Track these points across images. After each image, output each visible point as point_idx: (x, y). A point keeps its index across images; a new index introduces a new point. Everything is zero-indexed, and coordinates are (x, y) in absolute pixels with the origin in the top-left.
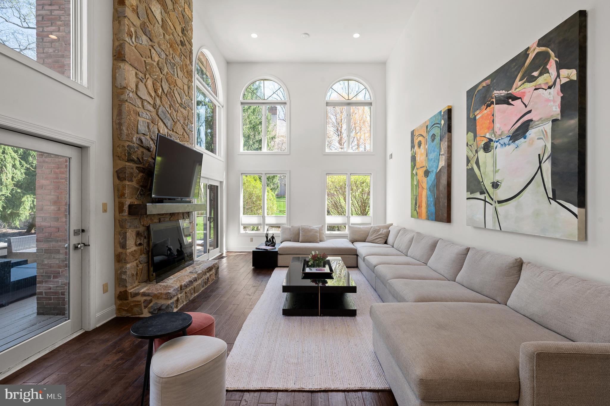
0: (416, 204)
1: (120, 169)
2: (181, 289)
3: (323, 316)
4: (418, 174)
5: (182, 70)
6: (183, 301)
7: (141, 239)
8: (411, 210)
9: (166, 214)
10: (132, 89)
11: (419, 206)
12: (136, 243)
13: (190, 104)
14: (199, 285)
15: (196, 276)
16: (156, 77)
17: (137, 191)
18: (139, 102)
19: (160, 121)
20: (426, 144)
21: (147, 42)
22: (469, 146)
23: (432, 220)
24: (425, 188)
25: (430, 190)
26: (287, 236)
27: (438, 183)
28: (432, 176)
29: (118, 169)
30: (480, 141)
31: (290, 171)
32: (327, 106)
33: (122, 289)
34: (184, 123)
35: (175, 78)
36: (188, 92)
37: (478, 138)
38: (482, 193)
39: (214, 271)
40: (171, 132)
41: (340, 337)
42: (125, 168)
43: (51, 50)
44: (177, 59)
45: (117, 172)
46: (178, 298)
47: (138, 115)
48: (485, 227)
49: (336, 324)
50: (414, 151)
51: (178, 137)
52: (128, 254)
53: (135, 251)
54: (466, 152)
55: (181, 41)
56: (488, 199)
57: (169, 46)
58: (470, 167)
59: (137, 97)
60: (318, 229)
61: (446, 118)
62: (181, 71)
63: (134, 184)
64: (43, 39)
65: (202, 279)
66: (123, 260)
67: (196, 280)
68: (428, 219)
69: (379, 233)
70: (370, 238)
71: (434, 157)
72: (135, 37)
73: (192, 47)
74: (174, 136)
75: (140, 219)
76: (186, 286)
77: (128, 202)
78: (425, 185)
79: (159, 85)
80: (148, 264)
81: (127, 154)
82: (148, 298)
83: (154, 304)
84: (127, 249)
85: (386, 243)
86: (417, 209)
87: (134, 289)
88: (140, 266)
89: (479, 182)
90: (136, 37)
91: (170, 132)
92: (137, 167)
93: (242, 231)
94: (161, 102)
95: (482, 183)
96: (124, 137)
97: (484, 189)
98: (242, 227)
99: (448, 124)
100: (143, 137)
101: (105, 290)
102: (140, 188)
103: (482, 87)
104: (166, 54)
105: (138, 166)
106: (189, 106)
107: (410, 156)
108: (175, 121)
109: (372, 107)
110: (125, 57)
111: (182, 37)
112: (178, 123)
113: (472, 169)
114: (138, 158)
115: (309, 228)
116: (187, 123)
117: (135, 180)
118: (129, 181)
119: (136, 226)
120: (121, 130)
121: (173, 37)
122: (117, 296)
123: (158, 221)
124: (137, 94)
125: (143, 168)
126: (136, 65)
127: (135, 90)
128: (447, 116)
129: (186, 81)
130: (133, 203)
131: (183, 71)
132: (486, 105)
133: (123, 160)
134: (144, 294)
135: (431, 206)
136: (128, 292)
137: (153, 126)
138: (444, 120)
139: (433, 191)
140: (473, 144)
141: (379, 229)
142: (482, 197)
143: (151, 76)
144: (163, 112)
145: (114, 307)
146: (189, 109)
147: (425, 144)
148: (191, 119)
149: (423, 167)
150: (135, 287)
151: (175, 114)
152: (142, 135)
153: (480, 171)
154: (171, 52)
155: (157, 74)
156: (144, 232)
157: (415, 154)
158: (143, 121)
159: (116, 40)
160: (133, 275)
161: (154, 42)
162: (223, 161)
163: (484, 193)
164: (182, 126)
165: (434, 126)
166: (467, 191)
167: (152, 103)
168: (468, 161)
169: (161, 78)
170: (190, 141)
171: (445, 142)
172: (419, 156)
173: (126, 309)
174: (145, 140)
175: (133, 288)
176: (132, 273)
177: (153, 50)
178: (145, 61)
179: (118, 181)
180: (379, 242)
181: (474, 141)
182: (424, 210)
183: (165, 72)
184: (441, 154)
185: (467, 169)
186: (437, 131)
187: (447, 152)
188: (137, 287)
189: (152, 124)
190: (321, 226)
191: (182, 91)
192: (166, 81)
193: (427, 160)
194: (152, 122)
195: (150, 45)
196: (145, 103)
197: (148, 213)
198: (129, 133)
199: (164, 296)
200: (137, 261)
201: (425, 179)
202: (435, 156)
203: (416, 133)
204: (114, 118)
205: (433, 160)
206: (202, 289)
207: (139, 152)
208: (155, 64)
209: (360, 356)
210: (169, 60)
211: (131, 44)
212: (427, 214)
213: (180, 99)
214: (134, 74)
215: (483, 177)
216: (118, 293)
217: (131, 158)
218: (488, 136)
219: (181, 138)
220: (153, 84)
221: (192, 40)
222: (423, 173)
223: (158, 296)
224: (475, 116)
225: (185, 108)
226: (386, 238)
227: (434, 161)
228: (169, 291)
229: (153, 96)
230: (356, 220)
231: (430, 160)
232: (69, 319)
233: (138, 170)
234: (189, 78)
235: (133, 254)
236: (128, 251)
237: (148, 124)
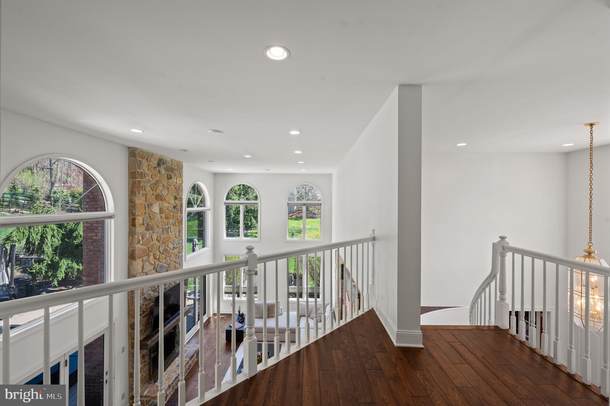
2: (169, 387)
7: (145, 358)
10: (139, 273)
12: (141, 362)
16: (155, 249)
17: (143, 331)
21: (150, 233)
29: (131, 323)
34: (176, 259)
35: (169, 236)
36: (179, 235)
43: (91, 247)
44: (171, 221)
45: (130, 325)
55: (174, 207)
57: (164, 220)
59: (143, 274)
64: (87, 241)
69: (318, 312)
79: (158, 251)
80: (149, 370)
82: (148, 399)
83: (151, 402)
88: (144, 375)
93: (225, 298)
98: (224, 295)
102: (145, 327)
105: (143, 315)
106: (179, 244)
110: (135, 258)
111: (174, 203)
112: (171, 262)
119: (142, 352)
121: (168, 211)
122: (130, 397)
125: (146, 314)
126: (142, 255)
127: (141, 271)
129: (177, 229)
131: (175, 225)
134: (146, 397)
143: (152, 253)
151: (169, 259)
152: (146, 294)
156: (147, 352)
159: (130, 247)
161: (154, 229)
162: (211, 249)
164: (174, 262)
169: (158, 246)
177: (153, 235)
178: (148, 247)
179: (130, 330)
183: (162, 240)
188: (142, 390)
191: (174, 239)
192: (162, 244)
200: (142, 373)
207: (144, 307)
208: (155, 241)
210: (164, 229)
211: (139, 246)
220: (154, 255)
223: (154, 398)
225: (176, 248)
229: (153, 263)
234: (179, 225)
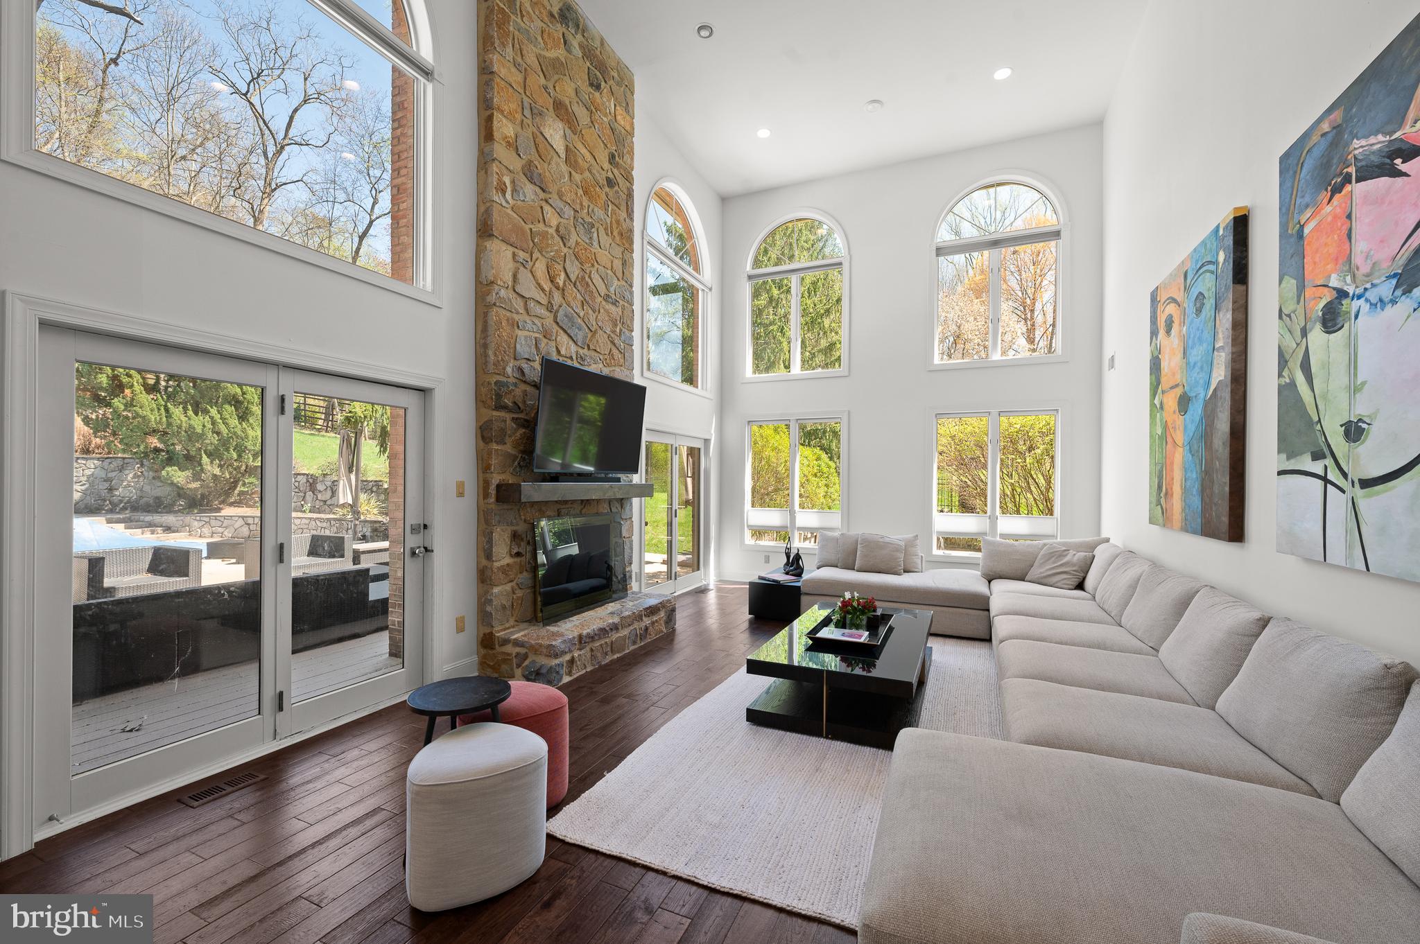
0: (1160, 487)
1: (484, 423)
2: (580, 642)
3: (830, 739)
4: (1165, 407)
5: (609, 231)
6: (584, 665)
7: (519, 546)
8: (1150, 503)
9: (573, 502)
10: (504, 283)
11: (1166, 494)
12: (510, 551)
13: (627, 294)
14: (624, 638)
15: (616, 620)
16: (552, 254)
17: (514, 461)
18: (518, 304)
19: (562, 332)
20: (1184, 323)
21: (536, 194)
22: (1284, 317)
23: (1194, 532)
24: (1180, 442)
25: (1190, 448)
26: (832, 557)
27: (1209, 431)
28: (1196, 409)
29: (482, 423)
30: (1315, 298)
31: (849, 412)
32: (938, 255)
33: (487, 630)
34: (614, 332)
35: (593, 250)
36: (623, 273)
37: (1309, 292)
38: (1317, 456)
39: (662, 614)
40: (585, 351)
41: (844, 793)
42: (492, 420)
44: (599, 213)
45: (481, 427)
46: (573, 657)
47: (516, 328)
48: (1325, 561)
49: (853, 762)
50: (1156, 344)
51: (600, 359)
52: (496, 570)
53: (508, 565)
54: (1278, 335)
55: (608, 179)
56: (1333, 475)
57: (580, 192)
58: (1288, 381)
59: (515, 295)
60: (902, 544)
61: (1229, 245)
62: (607, 234)
63: (508, 448)
65: (631, 628)
66: (488, 581)
67: (615, 628)
68: (1187, 531)
69: (1061, 560)
70: (1035, 572)
71: (1202, 358)
72: (512, 191)
73: (632, 184)
74: (591, 357)
75: (519, 510)
76: (592, 638)
77: (496, 479)
78: (1180, 437)
79: (560, 267)
80: (533, 590)
81: (494, 397)
82: (522, 650)
83: (530, 663)
84: (493, 561)
85: (1080, 586)
86: (1163, 501)
87: (506, 632)
88: (519, 593)
89: (1310, 424)
90: (514, 190)
91: (581, 351)
92: (513, 418)
93: (749, 540)
94: (564, 298)
95: (1318, 427)
96: (491, 368)
97: (1322, 444)
98: (748, 533)
99: (1234, 262)
100: (526, 365)
101: (460, 628)
102: (520, 455)
103: (1320, 137)
104: (574, 209)
105: (515, 416)
106: (624, 298)
107: (1148, 357)
108: (593, 330)
109: (1061, 241)
110: (492, 230)
111: (610, 171)
112: (600, 332)
113: (1293, 385)
114: (515, 403)
115: (881, 540)
116: (621, 330)
117: (509, 440)
118: (497, 443)
119: (512, 523)
120: (486, 356)
121: (590, 175)
122: (480, 639)
123: (556, 513)
124: (515, 291)
125: (526, 420)
126: (513, 239)
127: (510, 283)
128: (1232, 238)
129: (617, 251)
130: (506, 482)
131: (612, 233)
132: (1329, 188)
133: (489, 407)
134: (517, 643)
135: (1192, 495)
136: (495, 636)
137: (547, 343)
138: (1224, 251)
139: (1198, 451)
140: (1294, 312)
141: (1065, 550)
142: (1317, 468)
143: (542, 255)
144: (566, 316)
145: (475, 658)
146: (626, 304)
147: (1180, 325)
148: (629, 322)
149: (1177, 386)
150: (508, 628)
151: (592, 316)
152: (525, 361)
153: (1313, 390)
154: (586, 203)
155: (555, 248)
156: (527, 532)
157: (1160, 353)
158: (526, 337)
159: (481, 204)
160: (504, 607)
161: (550, 193)
162: (712, 398)
163: (1324, 457)
164: (609, 338)
165: (1201, 271)
166: (1279, 452)
167: (544, 301)
168: (1283, 362)
169: (562, 254)
170: (626, 364)
171: (1227, 311)
172: (1167, 357)
173: (492, 664)
174: (531, 370)
175: (505, 629)
176: (502, 604)
177: (547, 208)
178: (531, 229)
179: (482, 444)
180: (1059, 584)
181: (1298, 302)
182: (1177, 503)
183: (572, 242)
184: (1217, 346)
185: (1279, 385)
186: (1206, 284)
187: (1230, 340)
188: (512, 630)
189: (544, 339)
190: (912, 535)
191: (609, 272)
192: (574, 257)
193: (1184, 365)
194: (545, 336)
195: (542, 200)
196: (532, 304)
197: (523, 500)
198: (498, 361)
199: (545, 651)
200: (513, 584)
201: (1180, 420)
202: (1203, 353)
203: (1163, 297)
204: (478, 336)
205: (1199, 364)
206: (632, 648)
207: (518, 392)
208: (552, 231)
209: (863, 845)
210: (580, 220)
211: (504, 204)
212: (1184, 514)
213: (604, 287)
214: (510, 255)
215: (1320, 407)
216: (482, 635)
217: (502, 404)
218: (1334, 282)
219: (606, 359)
220: (548, 268)
221: (633, 173)
222: (1176, 403)
223: (536, 649)
224: (1302, 227)
225: (615, 303)
226: (1082, 575)
227: (1202, 368)
228: (554, 643)
229: (547, 289)
230: (1012, 525)
231: (1192, 368)
232: (403, 668)
233: (515, 423)
234: (624, 245)
235: (505, 570)
236: (496, 564)
237: (536, 340)
